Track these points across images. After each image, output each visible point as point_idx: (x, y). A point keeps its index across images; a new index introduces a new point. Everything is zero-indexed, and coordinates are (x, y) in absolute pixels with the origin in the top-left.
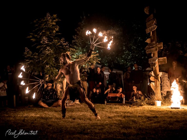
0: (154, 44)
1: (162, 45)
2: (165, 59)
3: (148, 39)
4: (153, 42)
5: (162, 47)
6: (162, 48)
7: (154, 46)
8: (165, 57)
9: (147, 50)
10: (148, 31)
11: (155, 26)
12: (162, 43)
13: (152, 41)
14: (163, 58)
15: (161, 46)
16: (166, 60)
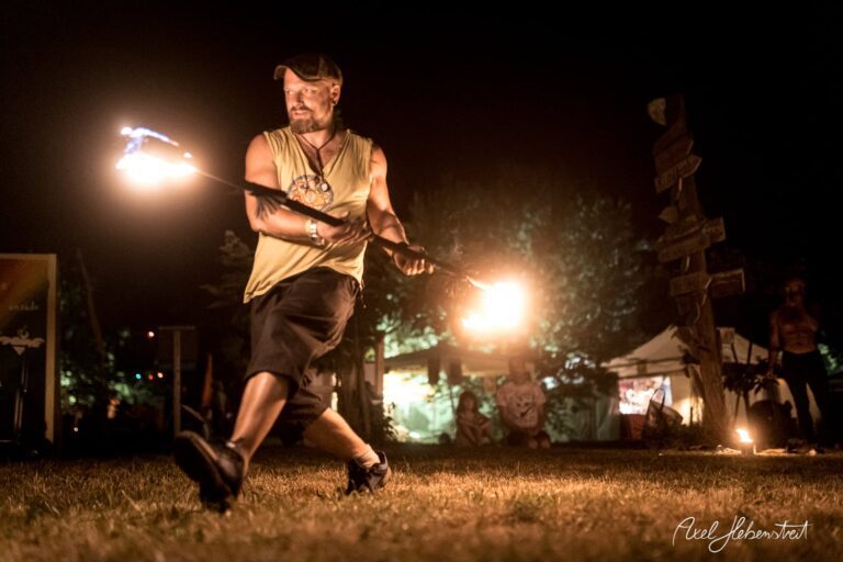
0: (693, 225)
1: (721, 228)
2: (739, 277)
3: (666, 211)
4: (688, 219)
5: (721, 234)
6: (723, 237)
7: (693, 230)
8: (738, 267)
9: (664, 251)
10: (663, 182)
11: (692, 158)
12: (722, 220)
13: (682, 214)
14: (728, 275)
15: (718, 230)
16: (740, 279)
